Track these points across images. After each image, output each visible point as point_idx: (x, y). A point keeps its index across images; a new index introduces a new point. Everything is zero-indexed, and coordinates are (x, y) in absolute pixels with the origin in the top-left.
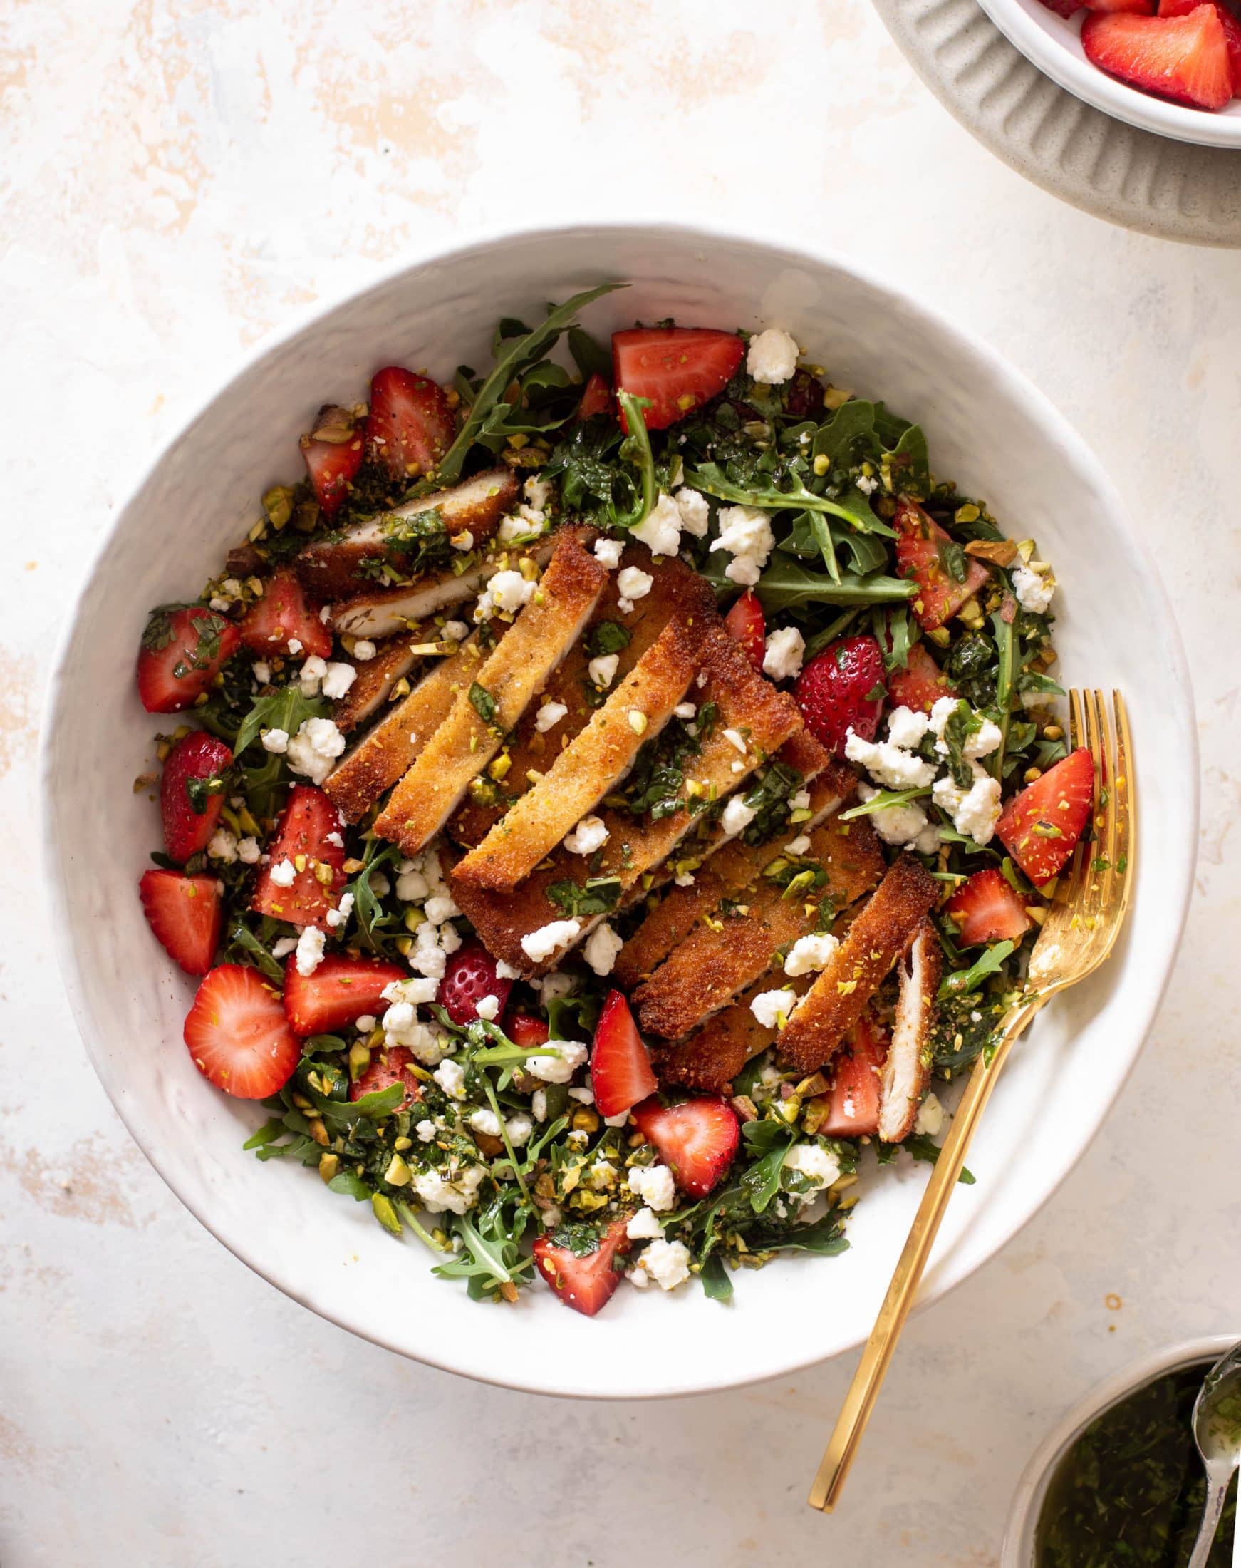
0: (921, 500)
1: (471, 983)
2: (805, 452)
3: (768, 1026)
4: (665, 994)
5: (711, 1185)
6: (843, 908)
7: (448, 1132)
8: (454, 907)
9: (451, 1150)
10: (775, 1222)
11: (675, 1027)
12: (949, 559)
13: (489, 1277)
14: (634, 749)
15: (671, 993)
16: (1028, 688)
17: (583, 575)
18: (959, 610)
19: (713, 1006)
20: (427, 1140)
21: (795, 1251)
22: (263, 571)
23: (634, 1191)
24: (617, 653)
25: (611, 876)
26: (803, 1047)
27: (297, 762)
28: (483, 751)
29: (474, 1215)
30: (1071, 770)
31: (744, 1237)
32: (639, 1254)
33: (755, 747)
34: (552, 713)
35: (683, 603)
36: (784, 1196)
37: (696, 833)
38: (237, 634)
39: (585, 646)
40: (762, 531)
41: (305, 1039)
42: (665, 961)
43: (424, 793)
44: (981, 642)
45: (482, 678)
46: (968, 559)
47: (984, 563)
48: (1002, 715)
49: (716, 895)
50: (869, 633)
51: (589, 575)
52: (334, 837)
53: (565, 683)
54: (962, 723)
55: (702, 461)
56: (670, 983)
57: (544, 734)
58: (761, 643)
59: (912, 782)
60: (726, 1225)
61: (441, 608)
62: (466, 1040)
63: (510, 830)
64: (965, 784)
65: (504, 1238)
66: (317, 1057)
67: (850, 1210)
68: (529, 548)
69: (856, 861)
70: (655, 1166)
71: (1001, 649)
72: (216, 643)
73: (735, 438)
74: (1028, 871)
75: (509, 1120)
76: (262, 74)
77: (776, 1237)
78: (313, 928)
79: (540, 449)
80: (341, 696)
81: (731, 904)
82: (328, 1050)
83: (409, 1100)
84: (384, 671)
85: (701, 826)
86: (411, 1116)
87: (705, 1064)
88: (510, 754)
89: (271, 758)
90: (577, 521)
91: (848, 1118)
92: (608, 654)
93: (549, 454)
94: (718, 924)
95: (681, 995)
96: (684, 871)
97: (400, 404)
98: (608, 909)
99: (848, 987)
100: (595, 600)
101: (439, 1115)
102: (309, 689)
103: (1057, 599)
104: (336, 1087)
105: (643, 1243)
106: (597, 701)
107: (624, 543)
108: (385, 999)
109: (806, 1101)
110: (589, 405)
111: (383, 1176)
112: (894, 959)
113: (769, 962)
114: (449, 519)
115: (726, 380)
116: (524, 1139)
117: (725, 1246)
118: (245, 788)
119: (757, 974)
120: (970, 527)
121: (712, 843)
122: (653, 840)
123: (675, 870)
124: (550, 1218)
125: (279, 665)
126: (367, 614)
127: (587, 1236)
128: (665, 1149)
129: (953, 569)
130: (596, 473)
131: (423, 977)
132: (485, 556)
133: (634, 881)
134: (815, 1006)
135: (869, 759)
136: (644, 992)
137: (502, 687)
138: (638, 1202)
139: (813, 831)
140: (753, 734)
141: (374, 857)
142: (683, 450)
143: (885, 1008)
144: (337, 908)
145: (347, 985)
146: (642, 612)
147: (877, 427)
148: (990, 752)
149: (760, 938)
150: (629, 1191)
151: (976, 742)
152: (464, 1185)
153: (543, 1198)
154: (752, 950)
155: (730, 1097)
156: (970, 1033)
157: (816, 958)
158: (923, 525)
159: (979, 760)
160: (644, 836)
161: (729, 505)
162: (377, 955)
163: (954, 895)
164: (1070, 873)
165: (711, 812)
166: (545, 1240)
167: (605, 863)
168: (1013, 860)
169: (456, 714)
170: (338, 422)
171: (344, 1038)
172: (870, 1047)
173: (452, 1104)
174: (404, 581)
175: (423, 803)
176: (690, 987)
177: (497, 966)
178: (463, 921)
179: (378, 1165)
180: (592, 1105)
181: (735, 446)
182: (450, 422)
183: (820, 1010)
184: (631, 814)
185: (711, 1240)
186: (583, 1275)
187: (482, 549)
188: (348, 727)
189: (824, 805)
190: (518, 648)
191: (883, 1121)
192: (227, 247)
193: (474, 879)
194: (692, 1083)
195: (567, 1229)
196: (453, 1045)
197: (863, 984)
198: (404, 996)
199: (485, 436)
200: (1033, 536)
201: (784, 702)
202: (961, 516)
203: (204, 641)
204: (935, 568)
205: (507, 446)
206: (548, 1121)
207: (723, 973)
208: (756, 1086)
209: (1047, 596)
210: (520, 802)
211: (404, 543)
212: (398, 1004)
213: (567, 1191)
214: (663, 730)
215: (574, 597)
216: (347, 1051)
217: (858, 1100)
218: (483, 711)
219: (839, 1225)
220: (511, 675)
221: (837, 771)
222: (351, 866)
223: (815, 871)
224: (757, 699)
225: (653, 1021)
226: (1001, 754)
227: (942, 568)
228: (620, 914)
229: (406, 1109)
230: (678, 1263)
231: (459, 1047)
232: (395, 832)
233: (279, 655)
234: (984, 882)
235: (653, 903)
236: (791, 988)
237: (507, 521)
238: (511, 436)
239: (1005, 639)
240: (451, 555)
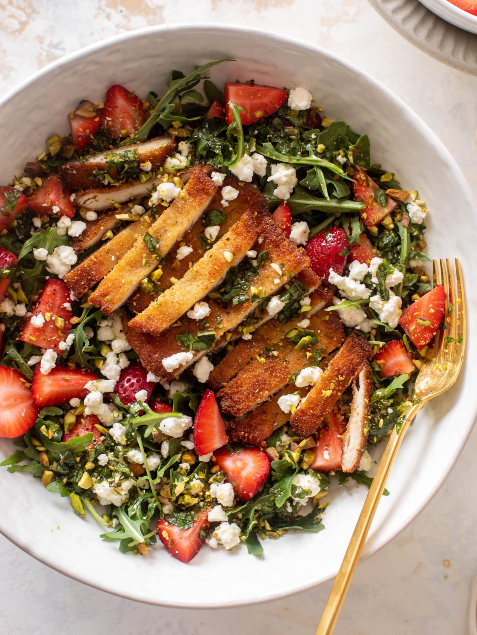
0: (366, 169)
1: (133, 383)
2: (314, 142)
3: (286, 412)
4: (235, 393)
5: (253, 494)
6: (324, 356)
7: (115, 461)
8: (127, 344)
9: (116, 470)
10: (286, 514)
11: (239, 410)
12: (379, 196)
13: (132, 540)
14: (226, 270)
15: (237, 393)
16: (414, 258)
17: (205, 185)
18: (383, 219)
19: (259, 401)
20: (103, 465)
21: (296, 530)
22: (43, 175)
23: (213, 496)
24: (219, 225)
25: (210, 331)
26: (304, 423)
27: (51, 266)
28: (149, 266)
29: (126, 507)
30: (435, 294)
31: (269, 522)
32: (214, 530)
33: (286, 272)
34: (185, 251)
35: (253, 205)
36: (290, 500)
37: (254, 314)
38: (26, 201)
39: (203, 221)
40: (292, 175)
41: (41, 408)
42: (235, 377)
43: (117, 283)
44: (393, 234)
45: (151, 231)
46: (388, 197)
47: (395, 199)
48: (403, 268)
49: (262, 346)
50: (341, 226)
51: (208, 186)
52: (67, 305)
54: (385, 269)
55: (264, 142)
56: (237, 388)
57: (180, 261)
58: (289, 227)
59: (359, 296)
60: (260, 515)
61: (132, 198)
62: (128, 413)
63: (160, 305)
64: (385, 298)
65: (141, 518)
66: (46, 418)
67: (324, 509)
68: (179, 172)
69: (331, 333)
70: (224, 483)
71: (402, 238)
72: (15, 203)
73: (281, 133)
74: (415, 342)
75: (148, 455)
77: (286, 522)
78: (51, 350)
79: (187, 130)
80: (77, 235)
81: (270, 350)
82: (53, 414)
83: (95, 443)
84: (101, 226)
85: (257, 311)
86: (96, 452)
87: (253, 430)
88: (162, 269)
89: (37, 264)
90: (203, 163)
91: (325, 460)
92: (215, 225)
93: (192, 133)
94: (263, 360)
95: (243, 394)
96: (246, 332)
97: (121, 102)
98: (208, 348)
99: (327, 393)
100: (210, 198)
101: (111, 452)
102: (61, 232)
103: (428, 218)
104: (56, 435)
105: (216, 524)
106: (208, 248)
107: (225, 175)
108: (87, 390)
109: (303, 451)
110: (212, 113)
111: (77, 483)
112: (350, 381)
113: (288, 379)
114: (140, 155)
115: (278, 107)
116: (156, 466)
117: (259, 527)
118: (22, 279)
119: (281, 386)
120: (388, 184)
121: (262, 319)
122: (232, 315)
123: (242, 331)
124: (167, 509)
125: (47, 219)
126: (94, 197)
127: (187, 519)
128: (231, 474)
129: (380, 200)
130: (214, 141)
131: (108, 379)
132: (157, 175)
133: (222, 334)
134: (309, 402)
135: (339, 283)
136: (223, 392)
137: (161, 236)
138: (215, 502)
139: (311, 318)
140: (286, 266)
141: (87, 316)
142: (256, 137)
143: (344, 406)
144: (65, 341)
145: (67, 381)
146: (232, 208)
147: (347, 135)
148: (396, 285)
149: (283, 368)
150: (210, 496)
151: (391, 279)
152: (122, 490)
153: (164, 498)
154: (280, 373)
155: (265, 448)
156: (387, 419)
157: (311, 378)
158: (367, 179)
159: (392, 288)
160: (228, 313)
161: (276, 162)
162: (84, 367)
163: (378, 352)
164: (434, 345)
165: (262, 304)
166: (164, 521)
167: (208, 325)
168: (407, 336)
169: (136, 247)
170: (89, 107)
171: (62, 409)
172: (336, 424)
173: (118, 447)
174: (115, 183)
175: (116, 289)
176: (247, 390)
177: (148, 376)
178: (131, 352)
179: (75, 478)
180: (193, 450)
181: (281, 137)
182: (144, 114)
183: (313, 405)
184: (222, 302)
185: (252, 523)
186: (183, 540)
187: (155, 172)
188: (79, 250)
189: (317, 304)
190: (170, 218)
191: (344, 461)
192: (41, 42)
193: (139, 327)
194: (246, 440)
195: (176, 515)
196: (121, 415)
197: (335, 392)
198: (97, 388)
199: (162, 119)
200: (417, 189)
201: (301, 252)
202: (384, 178)
203: (9, 201)
204: (372, 199)
205: (172, 126)
206: (169, 458)
207: (265, 384)
208: (278, 443)
209: (424, 215)
210: (166, 292)
211: (117, 164)
212: (93, 392)
213: (177, 495)
214: (240, 263)
215: (200, 196)
216: (63, 416)
217: (331, 451)
218: (151, 247)
219: (318, 517)
220: (166, 231)
221: (324, 289)
222: (75, 320)
223: (312, 337)
224: (288, 250)
225: (228, 406)
226: (401, 287)
227: (375, 200)
228: (213, 352)
229: (93, 448)
230: (234, 535)
231: (124, 417)
232: (100, 302)
233: (47, 214)
234: (393, 346)
235: (230, 348)
236: (298, 394)
237: (169, 160)
238: (174, 121)
239: (404, 234)
240: (140, 173)
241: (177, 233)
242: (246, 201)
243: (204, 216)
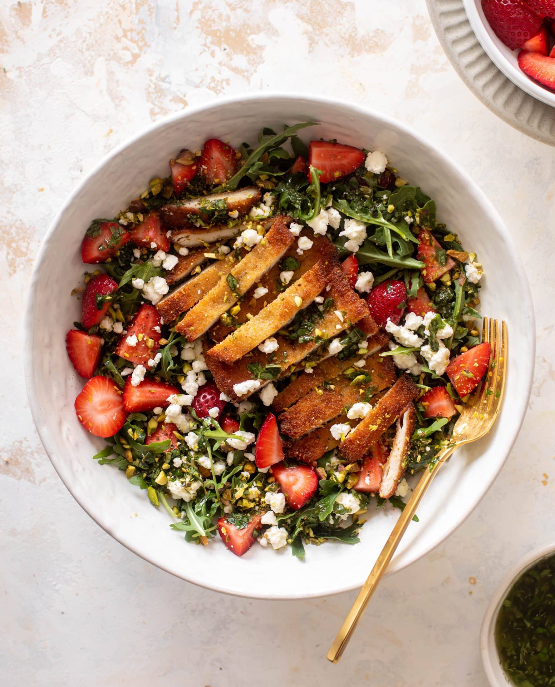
0: (431, 230)
1: (208, 400)
2: (385, 202)
3: (336, 439)
4: (293, 418)
5: (302, 506)
6: (376, 393)
7: (187, 465)
8: (205, 366)
9: (187, 472)
10: (328, 525)
11: (296, 433)
12: (440, 255)
13: (195, 532)
14: (295, 312)
15: (296, 418)
16: (466, 313)
17: (284, 237)
18: (441, 277)
19: (314, 427)
20: (177, 467)
21: (335, 540)
22: (144, 211)
23: (267, 503)
24: (293, 271)
25: (277, 364)
26: (351, 451)
27: (146, 294)
28: (229, 303)
29: (193, 503)
30: (480, 350)
31: (313, 530)
32: (265, 531)
33: (347, 320)
34: (262, 291)
35: (324, 255)
36: (333, 515)
37: (316, 352)
38: (129, 237)
39: (280, 266)
40: (362, 231)
41: (129, 414)
42: (295, 404)
43: (201, 316)
44: (449, 291)
45: (233, 272)
46: (447, 257)
47: (454, 259)
48: (454, 323)
49: (321, 379)
50: (402, 280)
51: (286, 237)
52: (157, 328)
53: (269, 280)
54: (437, 324)
55: (341, 199)
56: (296, 414)
57: (257, 299)
58: (356, 277)
59: (413, 345)
60: (306, 524)
61: (220, 239)
62: (202, 425)
64: (435, 349)
65: (205, 515)
66: (133, 422)
67: (362, 525)
68: (262, 221)
69: (384, 373)
70: (278, 493)
71: (457, 296)
72: (119, 239)
73: (356, 192)
74: (458, 390)
75: (215, 462)
76: (177, 10)
77: (327, 532)
78: (142, 366)
79: (273, 182)
80: (170, 269)
81: (328, 384)
82: (139, 420)
83: (172, 447)
84: (191, 262)
85: (319, 349)
86: (172, 455)
87: (307, 451)
88: (240, 305)
89: (135, 290)
90: (284, 214)
91: (366, 484)
92: (289, 270)
93: (276, 185)
94: (320, 392)
95: (300, 420)
96: (309, 367)
97: (216, 154)
98: (274, 378)
99: (374, 428)
100: (287, 248)
101: (184, 456)
102: (157, 264)
103: (483, 279)
104: (140, 437)
105: (268, 526)
106: (282, 289)
107: (303, 226)
108: (168, 401)
109: (349, 474)
110: (296, 167)
111: (155, 479)
112: (395, 419)
113: (341, 411)
114: (229, 204)
115: (356, 168)
116: (221, 472)
117: (304, 533)
118: (121, 301)
119: (334, 416)
120: (450, 244)
121: (323, 357)
122: (298, 351)
123: (305, 366)
124: (227, 509)
125: (145, 252)
126: (187, 237)
127: (243, 520)
128: (284, 486)
129: (441, 260)
130: (295, 196)
131: (187, 394)
132: (242, 222)
133: (287, 368)
134: (358, 433)
135: (396, 333)
136: (283, 416)
137: (241, 277)
138: (268, 508)
139: (367, 358)
140: (347, 314)
141: (174, 339)
142: (333, 193)
143: (389, 438)
144: (153, 359)
145: (152, 393)
146: (307, 256)
147: (416, 197)
148: (447, 337)
149: (338, 401)
150: (265, 502)
151: (442, 332)
152: (191, 489)
153: (225, 500)
154: (334, 405)
155: (315, 467)
156: (424, 456)
157: (362, 413)
158: (430, 240)
159: (442, 340)
160: (294, 349)
161: (350, 218)
162: (168, 381)
163: (424, 395)
164: (475, 394)
165: (324, 344)
166: (224, 519)
167: (275, 358)
168: (451, 384)
169: (220, 285)
170: (188, 157)
171: (147, 415)
172: (380, 454)
173: (191, 452)
174: (206, 226)
175: (199, 320)
176: (304, 417)
177: (221, 395)
178: (208, 372)
179: (153, 474)
180: (254, 462)
181: (356, 195)
182: (236, 164)
183: (360, 435)
184: (290, 339)
185: (298, 530)
186: (238, 538)
187: (242, 218)
188: (171, 283)
189: (373, 348)
190: (251, 262)
191: (382, 488)
192: (151, 75)
193: (216, 356)
195: (234, 515)
196: (195, 426)
197: (380, 427)
198: (177, 401)
199: (250, 173)
200: (476, 252)
201: (362, 303)
202: (447, 239)
203: (114, 237)
204: (433, 258)
205: (259, 179)
206: (233, 466)
207: (320, 413)
208: (327, 464)
209: (479, 277)
210: (242, 326)
211: (208, 211)
212: (174, 405)
213: (237, 499)
214: (308, 306)
215: (278, 245)
216: (148, 421)
217: (372, 477)
218: (232, 286)
219: (356, 531)
220: (246, 273)
221: (381, 335)
222: (163, 341)
223: (366, 375)
225: (286, 429)
226: (452, 339)
227: (436, 259)
228: (278, 380)
229: (170, 451)
230: (282, 538)
231: (198, 427)
232: (185, 331)
233: (145, 248)
234: (438, 391)
235: (294, 378)
236: (349, 424)
237: (254, 209)
238: (261, 175)
239: (459, 292)
240: (228, 219)
241: (256, 276)
242: (319, 251)
243: (281, 262)
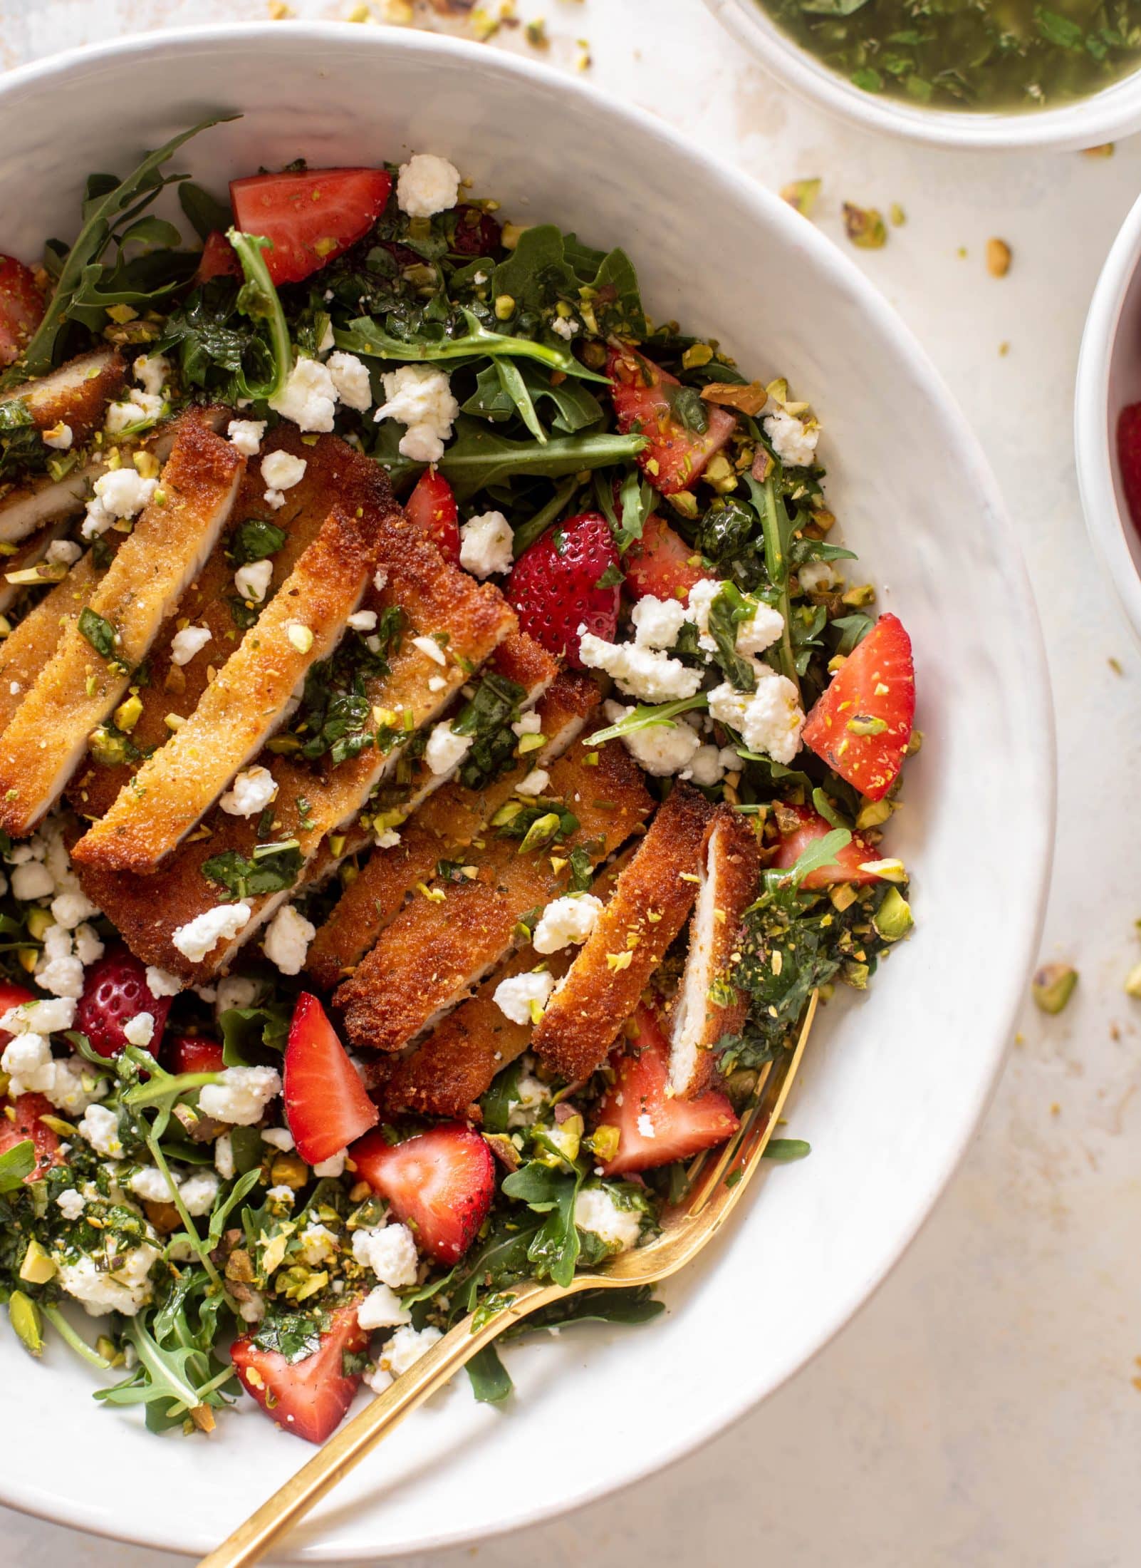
0: (637, 343)
1: (118, 999)
2: (483, 295)
3: (520, 1022)
4: (377, 992)
5: (464, 1245)
6: (602, 859)
7: (102, 1204)
9: (107, 1227)
11: (393, 1033)
12: (683, 406)
13: (171, 1401)
14: (302, 674)
15: (384, 989)
16: (806, 561)
17: (212, 461)
18: (704, 469)
19: (442, 1002)
20: (74, 1217)
21: (593, 1325)
23: (362, 1264)
24: (269, 558)
25: (286, 840)
26: (569, 1045)
28: (104, 695)
29: (150, 1312)
32: (379, 1349)
33: (457, 655)
34: (192, 640)
35: (349, 490)
37: (395, 777)
39: (226, 553)
40: (440, 392)
42: (373, 948)
43: (29, 753)
44: (737, 508)
45: (96, 602)
46: (706, 407)
47: (727, 410)
48: (780, 597)
49: (433, 857)
50: (593, 509)
51: (220, 460)
53: (204, 601)
54: (730, 609)
55: (354, 317)
56: (381, 976)
57: (182, 667)
58: (454, 531)
59: (671, 692)
61: (43, 524)
62: (117, 1077)
63: (145, 791)
68: (144, 438)
69: (612, 797)
70: (387, 1226)
71: (762, 515)
73: (394, 287)
74: (857, 783)
75: (183, 1180)
79: (151, 321)
81: (454, 865)
83: (45, 1164)
85: (402, 768)
86: (49, 1187)
87: (440, 1080)
88: (140, 696)
90: (202, 402)
91: (646, 1140)
92: (256, 559)
93: (161, 326)
94: (438, 893)
95: (398, 990)
96: (385, 828)
98: (287, 885)
99: (621, 960)
100: (232, 492)
101: (88, 1182)
105: (385, 1334)
106: (248, 620)
107: (265, 423)
108: (3, 1031)
110: (208, 266)
111: (18, 1271)
113: (511, 937)
114: (39, 410)
115: (374, 218)
116: (205, 1204)
119: (497, 955)
120: (704, 372)
121: (418, 788)
122: (338, 790)
123: (372, 827)
124: (251, 1310)
127: (303, 1331)
128: (398, 1201)
129: (690, 418)
130: (220, 340)
131: (55, 997)
132: (90, 455)
133: (316, 844)
134: (576, 989)
135: (612, 663)
136: (346, 992)
137: (122, 612)
138: (370, 1278)
139: (552, 764)
140: (453, 639)
142: (331, 307)
146: (299, 508)
147: (569, 258)
148: (770, 643)
149: (495, 907)
150: (356, 1263)
151: (752, 632)
152: (129, 1275)
153: (237, 1283)
154: (487, 924)
157: (573, 926)
158: (643, 371)
159: (758, 655)
160: (326, 787)
161: (395, 365)
165: (411, 748)
166: (247, 1342)
167: (277, 825)
169: (64, 651)
173: (105, 1165)
175: (28, 766)
176: (408, 978)
177: (149, 975)
178: (103, 922)
179: (10, 1257)
180: (294, 1151)
181: (395, 296)
182: (38, 303)
183: (588, 994)
184: (306, 760)
186: (301, 1387)
187: (85, 445)
189: (560, 728)
190: (139, 561)
193: (100, 858)
194: (424, 1107)
197: (641, 955)
198: (29, 1025)
199: (77, 309)
201: (489, 596)
202: (691, 359)
204: (667, 419)
205: (110, 321)
206: (237, 1175)
207: (451, 957)
208: (512, 1105)
209: (811, 444)
210: (156, 754)
212: (21, 1037)
213: (271, 1270)
214: (338, 649)
215: (204, 491)
217: (656, 1113)
218: (100, 643)
220: (133, 595)
221: (573, 684)
223: (561, 815)
224: (453, 596)
225: (363, 1028)
227: (675, 419)
228: (306, 892)
229: (41, 1177)
231: (109, 1086)
235: (350, 874)
236: (545, 969)
237: (114, 408)
238: (110, 307)
239: (767, 503)
240: (45, 454)
241: (161, 596)
242: (330, 484)
243: (227, 541)
